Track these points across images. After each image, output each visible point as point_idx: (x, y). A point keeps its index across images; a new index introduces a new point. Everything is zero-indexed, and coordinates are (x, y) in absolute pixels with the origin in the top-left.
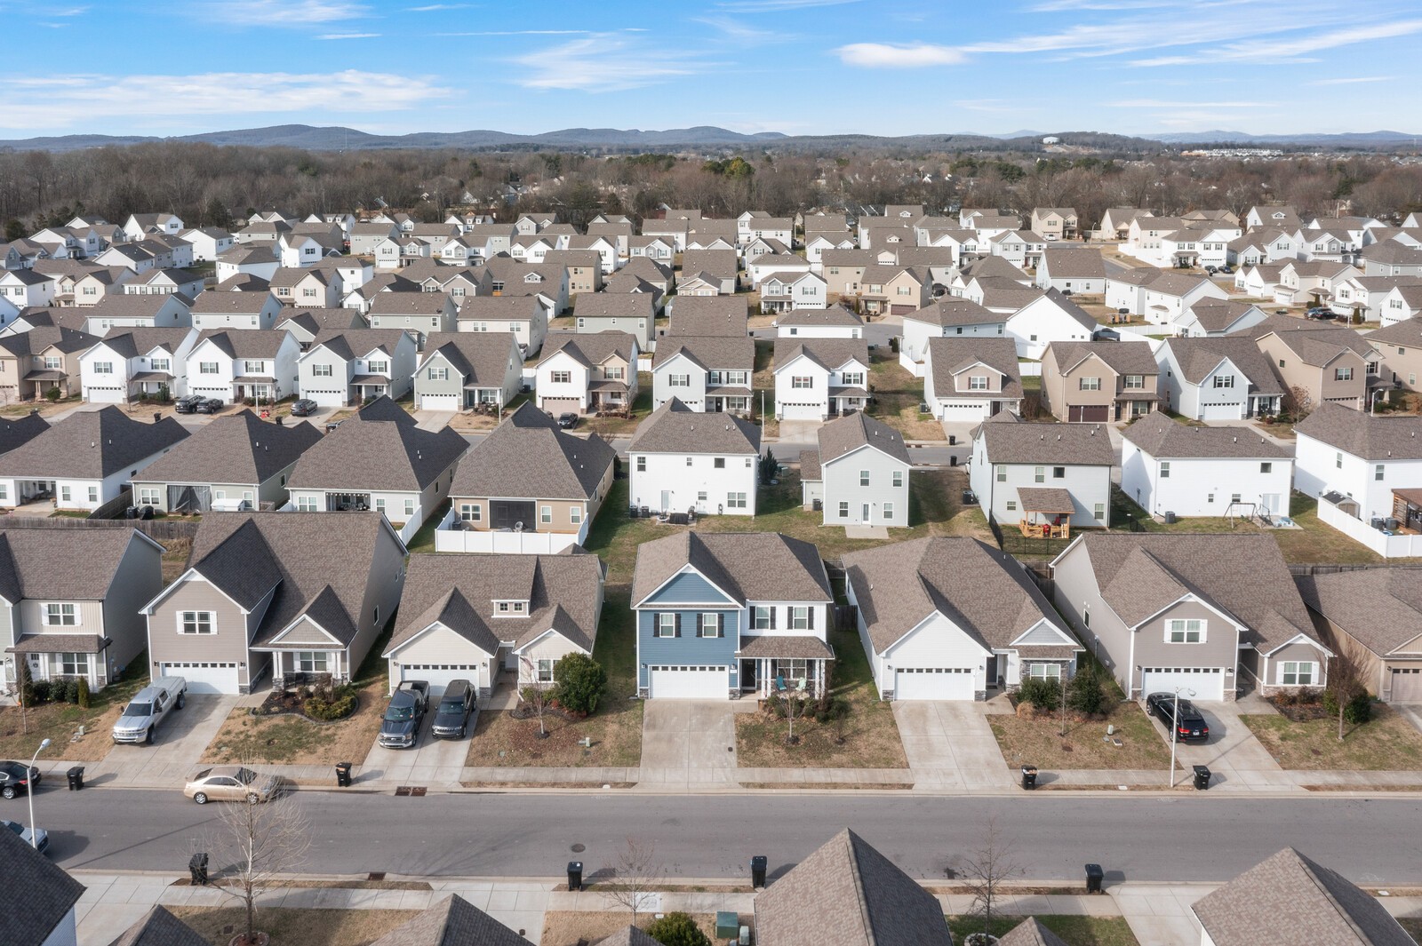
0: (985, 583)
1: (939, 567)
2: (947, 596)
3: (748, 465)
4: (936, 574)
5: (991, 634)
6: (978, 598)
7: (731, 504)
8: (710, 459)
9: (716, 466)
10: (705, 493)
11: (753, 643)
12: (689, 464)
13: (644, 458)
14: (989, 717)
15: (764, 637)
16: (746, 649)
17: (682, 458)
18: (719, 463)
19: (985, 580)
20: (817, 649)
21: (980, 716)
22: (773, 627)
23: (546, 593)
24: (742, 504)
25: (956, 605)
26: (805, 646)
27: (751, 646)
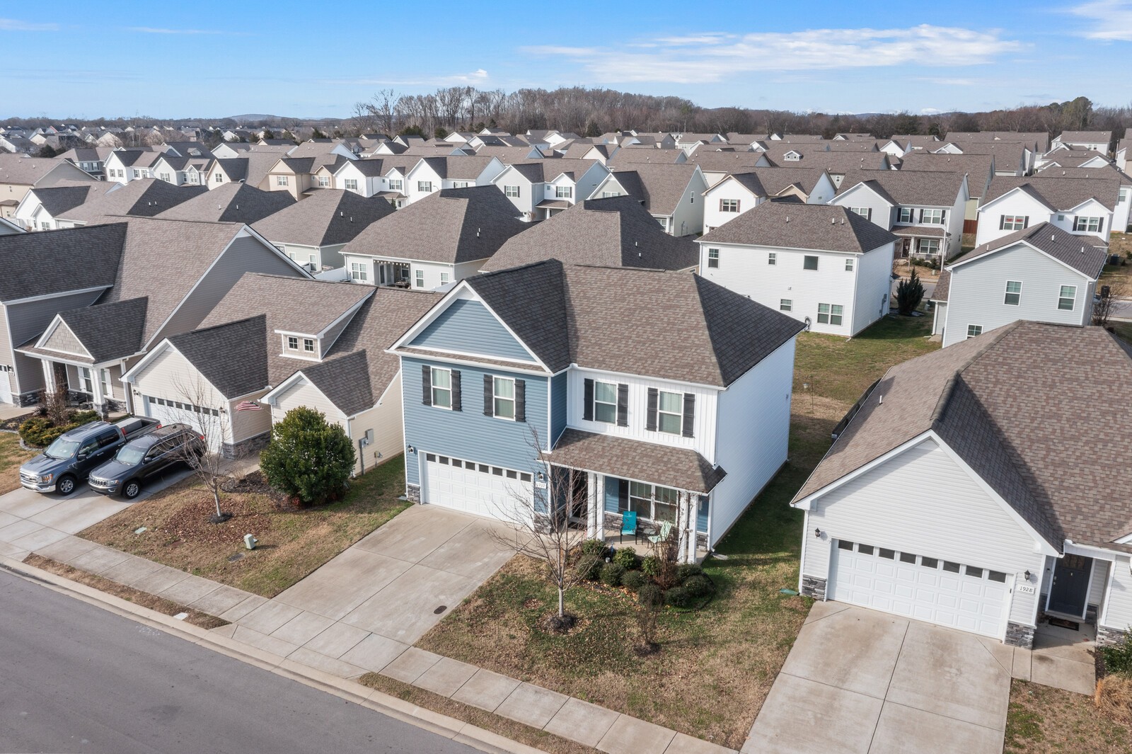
0: (1104, 414)
1: (1009, 371)
2: (1002, 423)
3: (848, 268)
4: (997, 382)
5: (1079, 512)
6: (1073, 438)
7: (822, 318)
8: (798, 257)
9: (806, 267)
10: (789, 301)
11: (579, 444)
12: (772, 262)
13: (717, 251)
14: (1017, 686)
15: (606, 437)
16: (562, 451)
17: (763, 254)
18: (811, 263)
19: (1105, 407)
20: (684, 473)
21: (998, 677)
22: (623, 422)
23: (358, 334)
24: (837, 320)
25: (1016, 442)
26: (666, 464)
27: (575, 449)
